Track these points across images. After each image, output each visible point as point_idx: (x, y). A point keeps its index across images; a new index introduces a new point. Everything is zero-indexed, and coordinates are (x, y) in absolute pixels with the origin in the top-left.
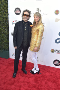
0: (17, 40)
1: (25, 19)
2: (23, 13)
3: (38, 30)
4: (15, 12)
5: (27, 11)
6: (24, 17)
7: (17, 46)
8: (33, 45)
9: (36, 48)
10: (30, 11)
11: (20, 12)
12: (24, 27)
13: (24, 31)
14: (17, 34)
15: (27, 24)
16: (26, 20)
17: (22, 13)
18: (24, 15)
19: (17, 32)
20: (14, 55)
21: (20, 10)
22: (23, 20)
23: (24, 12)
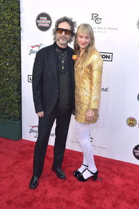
0: (42, 95)
1: (61, 41)
2: (57, 26)
4: (37, 24)
5: (65, 20)
6: (58, 35)
7: (44, 110)
11: (50, 25)
12: (58, 62)
13: (59, 72)
14: (42, 79)
15: (66, 52)
16: (65, 42)
17: (53, 27)
18: (58, 30)
19: (42, 74)
21: (49, 18)
22: (55, 43)
23: (59, 22)
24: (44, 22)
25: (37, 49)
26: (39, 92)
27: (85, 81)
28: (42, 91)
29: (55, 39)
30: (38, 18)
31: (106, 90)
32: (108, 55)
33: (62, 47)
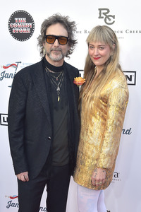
0: (25, 145)
1: (53, 56)
2: (44, 31)
3: (105, 99)
4: (11, 29)
5: (57, 20)
6: (48, 46)
7: (28, 169)
8: (88, 162)
9: (99, 175)
10: (70, 20)
11: (32, 30)
12: (50, 89)
13: (52, 106)
14: (24, 119)
15: (62, 73)
16: (59, 57)
17: (38, 32)
18: (46, 38)
19: (24, 111)
20: (13, 205)
22: (44, 59)
23: (47, 24)
24: (22, 26)
25: (13, 71)
26: (20, 139)
27: (94, 119)
28: (25, 139)
29: (42, 52)
30: (12, 20)
31: (128, 132)
32: (129, 74)
33: (56, 65)
